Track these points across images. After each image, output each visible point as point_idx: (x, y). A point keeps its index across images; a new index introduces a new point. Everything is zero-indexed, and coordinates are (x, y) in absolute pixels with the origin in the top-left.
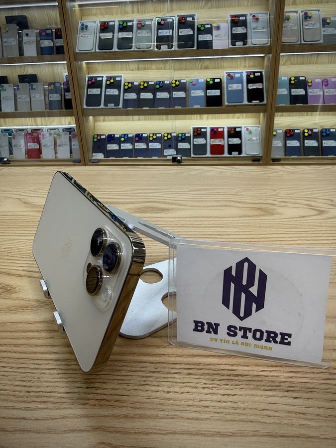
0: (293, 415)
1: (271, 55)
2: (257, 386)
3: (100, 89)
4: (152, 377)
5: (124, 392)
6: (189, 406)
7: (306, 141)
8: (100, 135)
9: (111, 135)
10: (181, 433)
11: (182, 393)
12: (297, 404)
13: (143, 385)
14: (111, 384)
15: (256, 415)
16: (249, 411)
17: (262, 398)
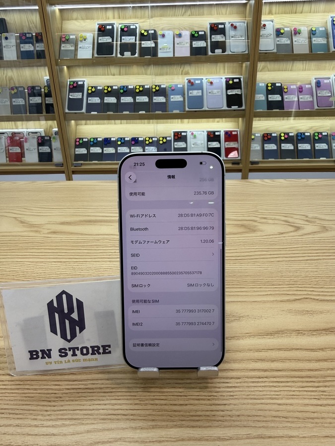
0: (278, 419)
1: (249, 63)
2: (248, 395)
3: (81, 93)
6: (192, 416)
7: (282, 145)
8: (83, 139)
10: (188, 440)
11: (186, 405)
12: (281, 410)
13: (153, 400)
15: (248, 421)
16: (242, 418)
17: (252, 407)
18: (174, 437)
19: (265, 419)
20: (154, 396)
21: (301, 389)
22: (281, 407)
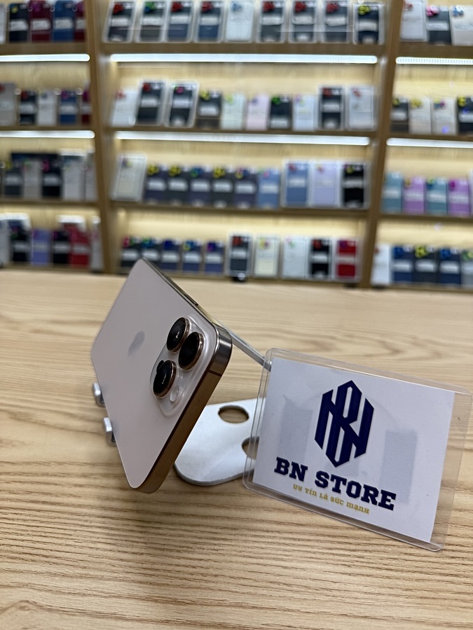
0: (276, 586)
2: (241, 552)
4: (108, 534)
5: (67, 549)
10: (127, 598)
11: (142, 554)
12: (284, 574)
14: (55, 539)
15: (229, 583)
16: (221, 579)
17: (242, 566)
20: (98, 538)
21: (327, 551)
22: (286, 570)
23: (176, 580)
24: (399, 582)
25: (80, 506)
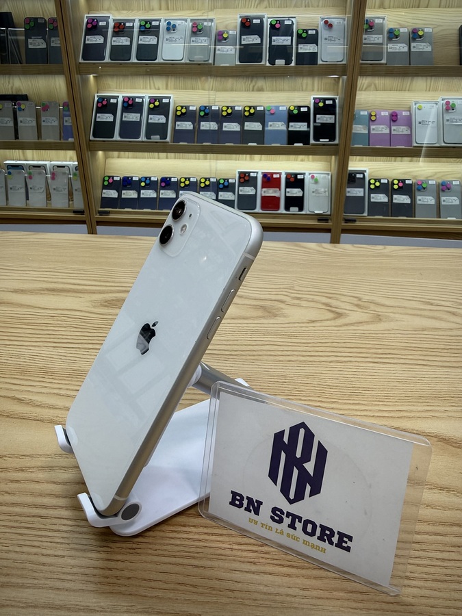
0: (182, 588)
1: (345, 77)
2: (156, 550)
6: (64, 573)
9: (128, 177)
10: (43, 607)
11: (64, 556)
12: (193, 574)
13: (20, 546)
15: (140, 586)
16: (133, 582)
17: (155, 566)
18: (24, 600)
19: (165, 586)
21: (235, 547)
22: (195, 570)
23: (91, 585)
24: (298, 581)
25: (13, 505)
